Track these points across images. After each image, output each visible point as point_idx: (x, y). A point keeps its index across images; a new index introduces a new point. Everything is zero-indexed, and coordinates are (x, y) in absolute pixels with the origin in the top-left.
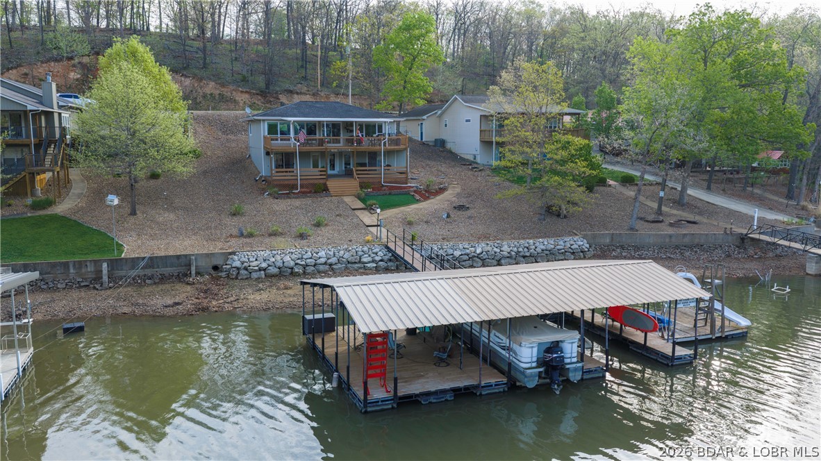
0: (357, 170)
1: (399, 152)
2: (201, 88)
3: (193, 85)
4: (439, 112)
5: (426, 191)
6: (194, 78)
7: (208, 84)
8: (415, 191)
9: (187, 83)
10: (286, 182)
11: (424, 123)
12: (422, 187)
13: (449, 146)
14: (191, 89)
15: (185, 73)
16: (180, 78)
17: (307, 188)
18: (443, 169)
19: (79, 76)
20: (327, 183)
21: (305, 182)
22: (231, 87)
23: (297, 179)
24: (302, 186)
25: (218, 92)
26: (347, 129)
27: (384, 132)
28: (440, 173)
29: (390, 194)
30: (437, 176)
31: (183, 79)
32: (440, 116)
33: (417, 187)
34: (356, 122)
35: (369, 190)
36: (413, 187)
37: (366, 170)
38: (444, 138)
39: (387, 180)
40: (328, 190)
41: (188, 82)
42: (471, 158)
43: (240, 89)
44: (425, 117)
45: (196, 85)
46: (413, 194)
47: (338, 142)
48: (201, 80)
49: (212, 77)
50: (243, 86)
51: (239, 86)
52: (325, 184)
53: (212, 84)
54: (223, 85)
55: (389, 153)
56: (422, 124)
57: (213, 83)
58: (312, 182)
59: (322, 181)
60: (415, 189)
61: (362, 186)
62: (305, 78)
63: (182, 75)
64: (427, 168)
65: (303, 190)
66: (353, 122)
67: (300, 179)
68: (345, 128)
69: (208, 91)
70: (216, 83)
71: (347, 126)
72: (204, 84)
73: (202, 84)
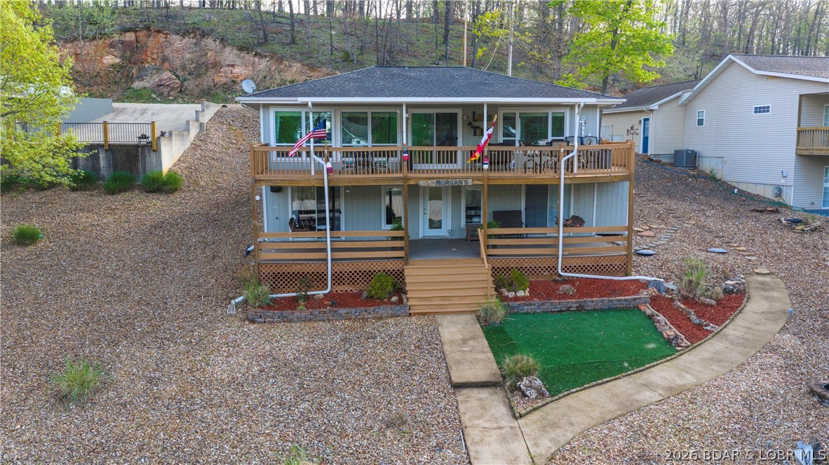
0: (490, 236)
1: (603, 185)
2: (279, 72)
3: (270, 69)
4: (687, 95)
5: (685, 300)
6: (272, 58)
7: (290, 66)
8: (654, 301)
9: (262, 66)
10: (297, 269)
11: (651, 117)
12: (670, 285)
13: (706, 165)
14: (265, 74)
15: (259, 50)
16: (252, 59)
17: (353, 282)
18: (710, 223)
19: (117, 60)
20: (406, 272)
21: (347, 267)
22: (325, 70)
23: (326, 260)
24: (338, 278)
25: (304, 78)
27: (567, 134)
28: (709, 237)
29: (580, 309)
30: (705, 246)
31: (257, 60)
32: (686, 105)
33: (657, 285)
34: (490, 106)
35: (521, 293)
36: (645, 285)
37: (520, 236)
38: (696, 149)
39: (574, 263)
40: (405, 293)
41: (263, 64)
42: (769, 194)
43: (338, 72)
44: (655, 106)
45: (273, 68)
46: (649, 310)
47: (451, 158)
48: (281, 60)
49: (298, 56)
50: (343, 68)
51: (337, 69)
52: (400, 275)
53: (297, 66)
54: (312, 68)
55: (578, 189)
56: (648, 119)
57: (299, 65)
58: (365, 266)
59: (391, 266)
60: (652, 291)
61: (503, 280)
62: (445, 57)
63: (256, 54)
64: (672, 220)
65: (341, 288)
66: (481, 105)
67: (332, 260)
68: (470, 124)
69: (288, 76)
70: (303, 65)
71: (474, 120)
72: (286, 66)
73: (282, 66)
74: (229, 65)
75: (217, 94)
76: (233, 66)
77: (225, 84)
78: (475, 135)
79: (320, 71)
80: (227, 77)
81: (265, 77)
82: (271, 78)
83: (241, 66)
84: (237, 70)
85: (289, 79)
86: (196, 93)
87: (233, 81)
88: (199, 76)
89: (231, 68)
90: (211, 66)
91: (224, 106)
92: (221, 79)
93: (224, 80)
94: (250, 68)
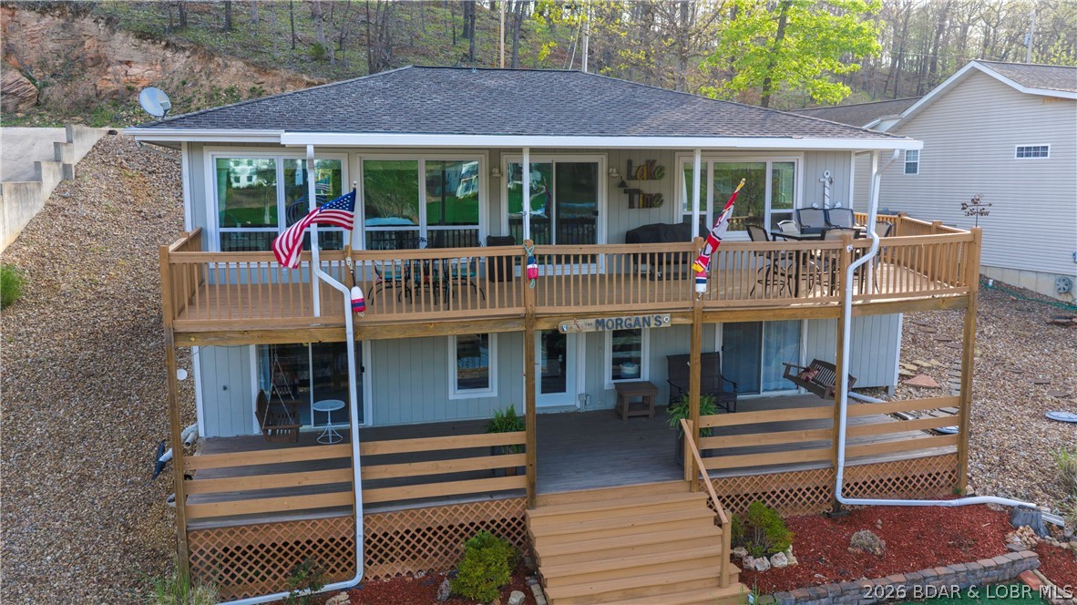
0: (704, 433)
2: (208, 75)
3: (192, 70)
4: (891, 122)
6: (194, 52)
7: (226, 66)
9: (178, 64)
12: (1050, 516)
14: (183, 78)
15: (173, 39)
16: (161, 52)
21: (399, 522)
22: (284, 73)
23: (350, 508)
24: (379, 547)
25: (250, 85)
26: (631, 193)
27: (798, 203)
30: (1032, 405)
31: (169, 54)
33: (1032, 519)
35: (780, 560)
36: (1009, 520)
41: (179, 61)
43: (306, 78)
45: (198, 68)
48: (210, 55)
49: (239, 50)
50: (314, 70)
51: (303, 71)
52: (517, 535)
53: (237, 66)
54: (263, 69)
57: (241, 64)
59: (498, 511)
60: (1028, 534)
61: (741, 531)
63: (167, 46)
65: (386, 571)
67: (365, 506)
68: (622, 184)
69: (224, 82)
70: (248, 64)
71: (630, 177)
72: (219, 65)
73: (212, 66)
74: (121, 62)
75: (102, 110)
76: (128, 63)
77: (116, 92)
78: (631, 206)
79: (276, 75)
80: (118, 81)
81: (184, 83)
82: (194, 85)
83: (143, 64)
84: (135, 71)
85: (225, 86)
86: (64, 107)
87: (129, 88)
88: (70, 78)
89: (125, 67)
90: (90, 63)
91: (111, 132)
92: (108, 84)
93: (113, 86)
94: (158, 67)
